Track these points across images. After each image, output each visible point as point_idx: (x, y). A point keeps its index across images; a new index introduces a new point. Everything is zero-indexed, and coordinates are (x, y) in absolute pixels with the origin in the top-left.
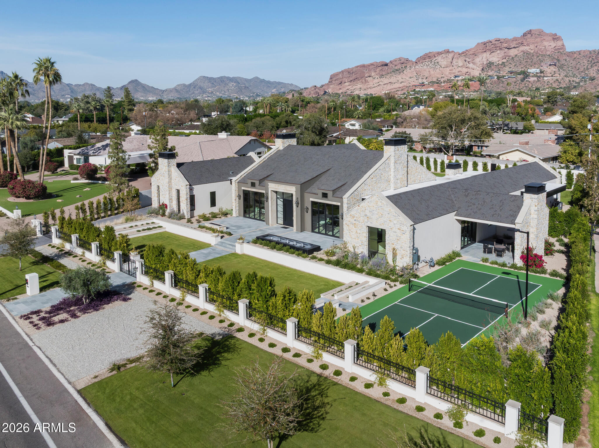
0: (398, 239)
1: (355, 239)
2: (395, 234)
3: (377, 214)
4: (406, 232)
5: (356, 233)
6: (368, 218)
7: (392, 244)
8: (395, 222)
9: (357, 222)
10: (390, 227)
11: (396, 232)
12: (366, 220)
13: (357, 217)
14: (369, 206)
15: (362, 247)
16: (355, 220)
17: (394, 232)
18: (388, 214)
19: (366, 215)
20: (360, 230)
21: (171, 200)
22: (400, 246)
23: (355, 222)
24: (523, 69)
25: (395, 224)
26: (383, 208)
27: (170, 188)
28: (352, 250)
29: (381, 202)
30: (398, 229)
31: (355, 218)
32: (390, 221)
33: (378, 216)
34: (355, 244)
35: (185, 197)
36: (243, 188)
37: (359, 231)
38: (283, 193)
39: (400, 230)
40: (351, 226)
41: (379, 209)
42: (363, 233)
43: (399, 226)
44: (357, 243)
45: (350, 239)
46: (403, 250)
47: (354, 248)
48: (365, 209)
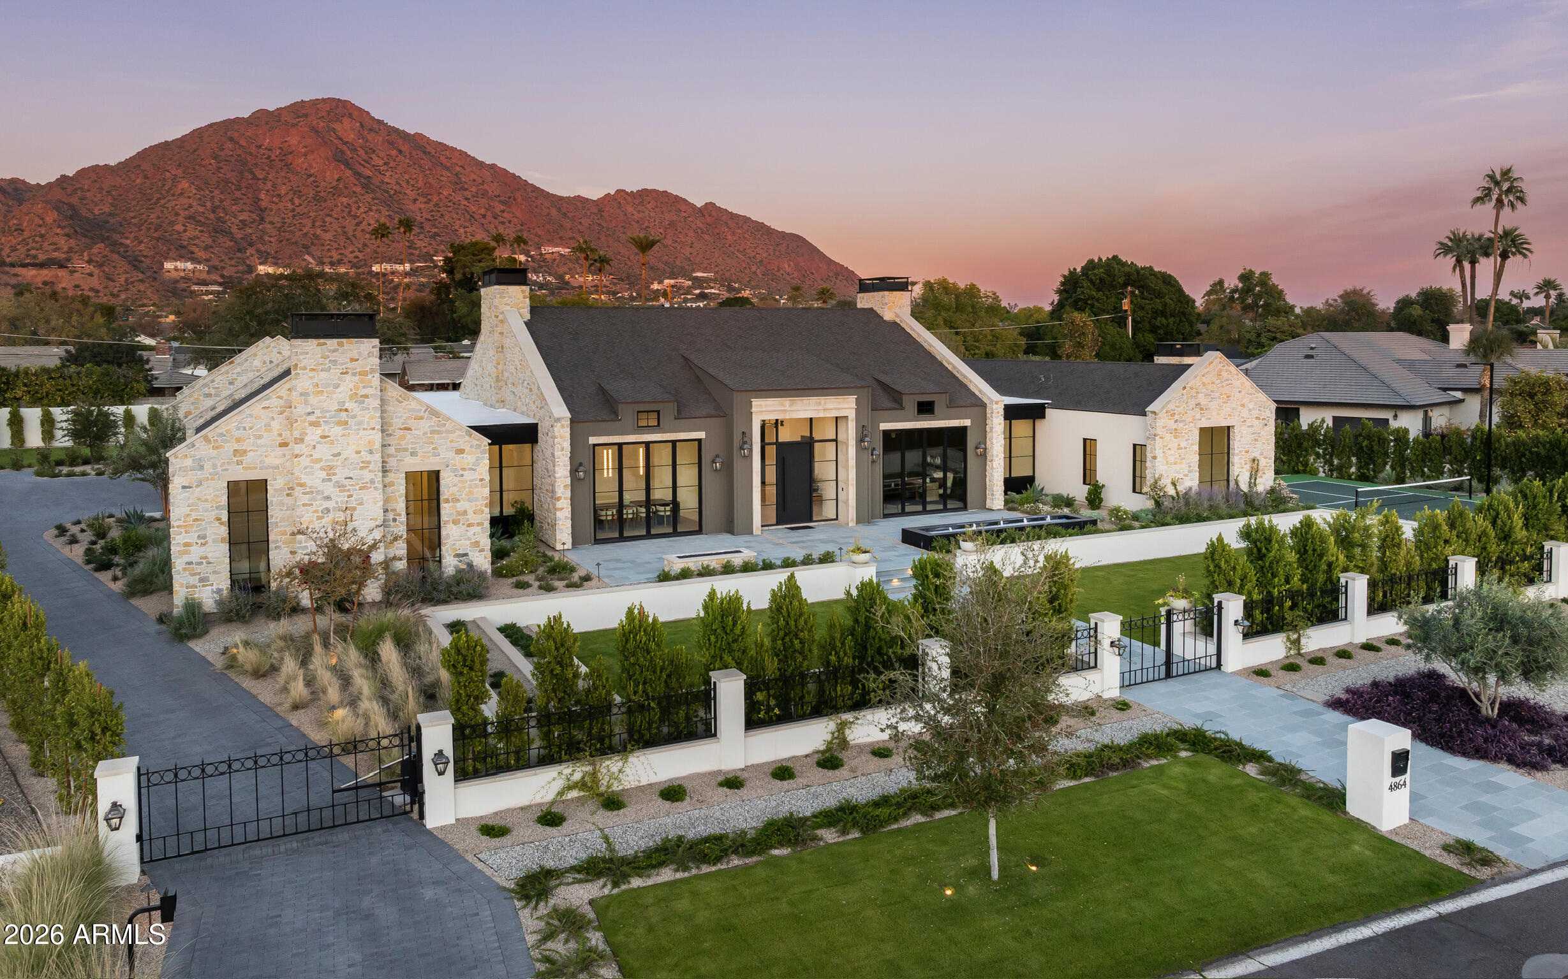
1: (1175, 464)
2: (1250, 430)
4: (1268, 421)
5: (1178, 449)
6: (1202, 409)
8: (1251, 406)
9: (1181, 425)
10: (1243, 417)
11: (1252, 426)
12: (1198, 416)
14: (1204, 384)
16: (1176, 421)
17: (1248, 426)
18: (1240, 391)
19: (1198, 404)
20: (1186, 440)
22: (1258, 453)
25: (1250, 410)
28: (1171, 491)
31: (1176, 417)
32: (1243, 405)
33: (1221, 401)
36: (594, 440)
37: (1183, 444)
40: (1169, 436)
42: (1192, 445)
43: (1257, 412)
44: (1179, 473)
45: (1165, 467)
46: (1265, 458)
47: (1174, 484)
48: (1198, 393)
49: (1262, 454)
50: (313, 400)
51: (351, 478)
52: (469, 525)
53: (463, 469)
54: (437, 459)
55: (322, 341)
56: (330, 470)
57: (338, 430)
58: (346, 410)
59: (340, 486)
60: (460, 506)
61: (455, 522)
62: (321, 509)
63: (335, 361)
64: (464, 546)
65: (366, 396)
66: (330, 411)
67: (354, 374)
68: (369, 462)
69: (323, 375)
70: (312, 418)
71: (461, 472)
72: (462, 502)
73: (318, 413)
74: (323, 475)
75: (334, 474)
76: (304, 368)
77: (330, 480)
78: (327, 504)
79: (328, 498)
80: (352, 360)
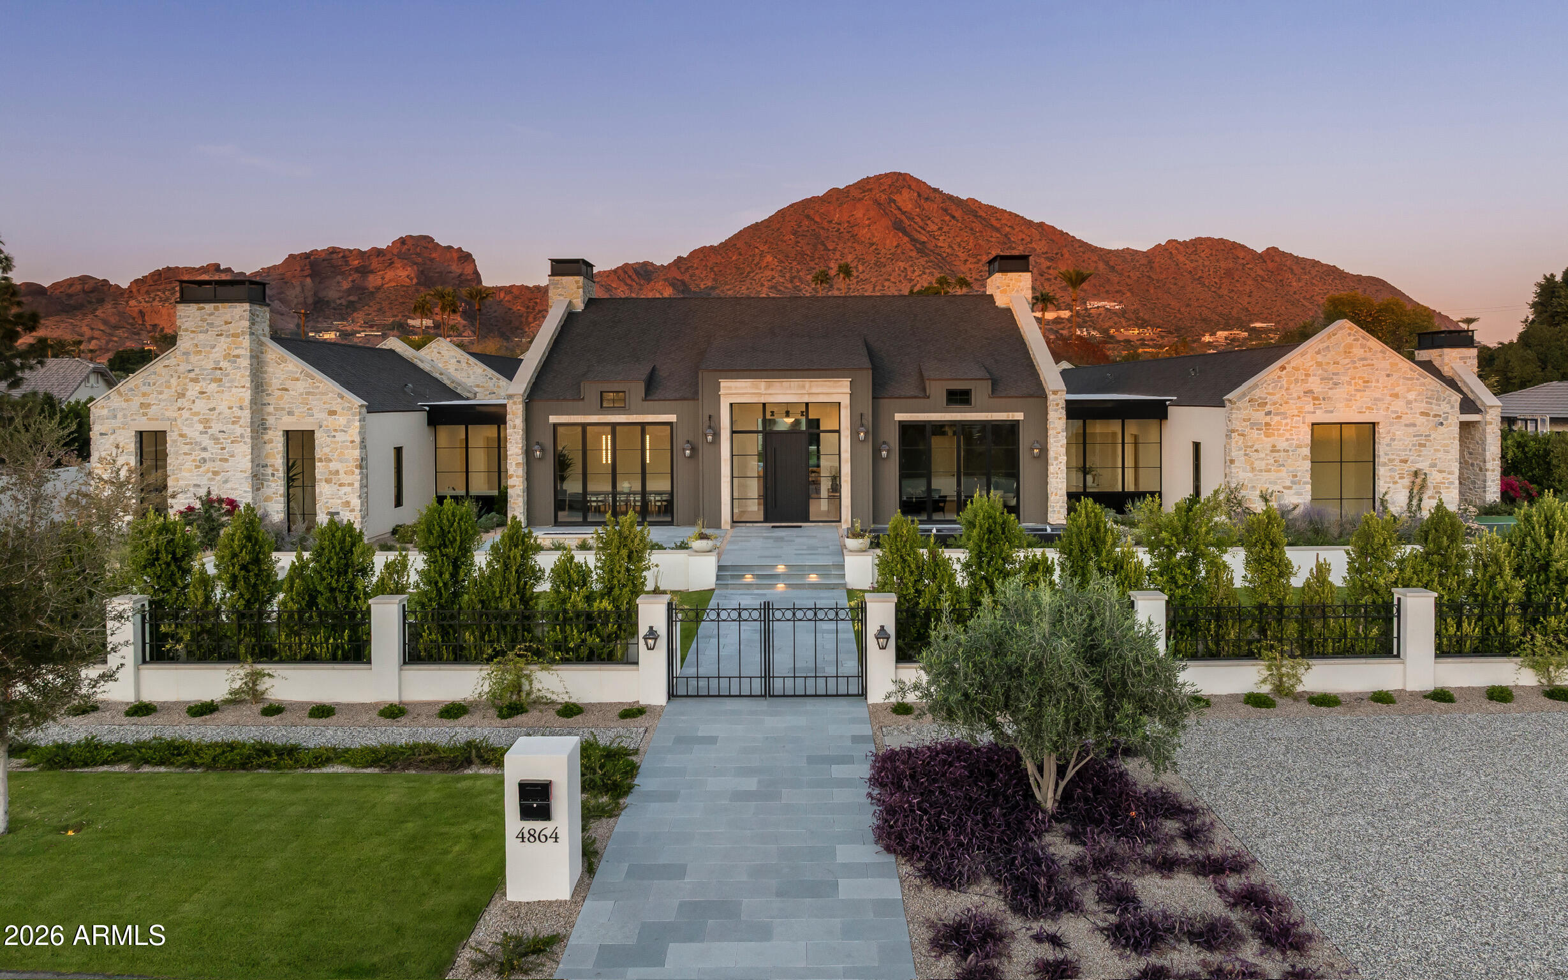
0: (1420, 445)
1: (1269, 471)
2: (1411, 430)
3: (1349, 383)
5: (1272, 451)
6: (1315, 399)
8: (1411, 396)
9: (1276, 419)
12: (1310, 408)
13: (1275, 404)
14: (1319, 365)
15: (1292, 491)
16: (1269, 413)
17: (1406, 425)
18: (1388, 376)
19: (1308, 392)
20: (1287, 440)
21: (258, 479)
22: (1427, 463)
23: (1268, 419)
25: (1409, 402)
26: (1369, 362)
30: (1422, 414)
31: (1268, 408)
34: (1267, 486)
36: (556, 419)
39: (1427, 415)
43: (1424, 405)
44: (1275, 483)
45: (1250, 475)
46: (1440, 471)
47: (1265, 498)
48: (1307, 375)
49: (1433, 465)
50: (193, 358)
51: (223, 432)
52: (341, 485)
53: (335, 430)
54: (311, 419)
55: (202, 305)
56: (206, 422)
57: (214, 386)
58: (221, 369)
59: (216, 440)
60: (333, 466)
61: (328, 481)
62: (198, 458)
63: (212, 324)
64: (335, 505)
65: (238, 356)
66: (206, 369)
67: (228, 336)
68: (239, 418)
69: (202, 336)
70: (192, 375)
71: (333, 434)
72: (334, 463)
73: (197, 371)
74: (201, 427)
75: (210, 427)
76: (186, 330)
77: (206, 433)
78: (205, 455)
79: (205, 449)
80: (227, 323)
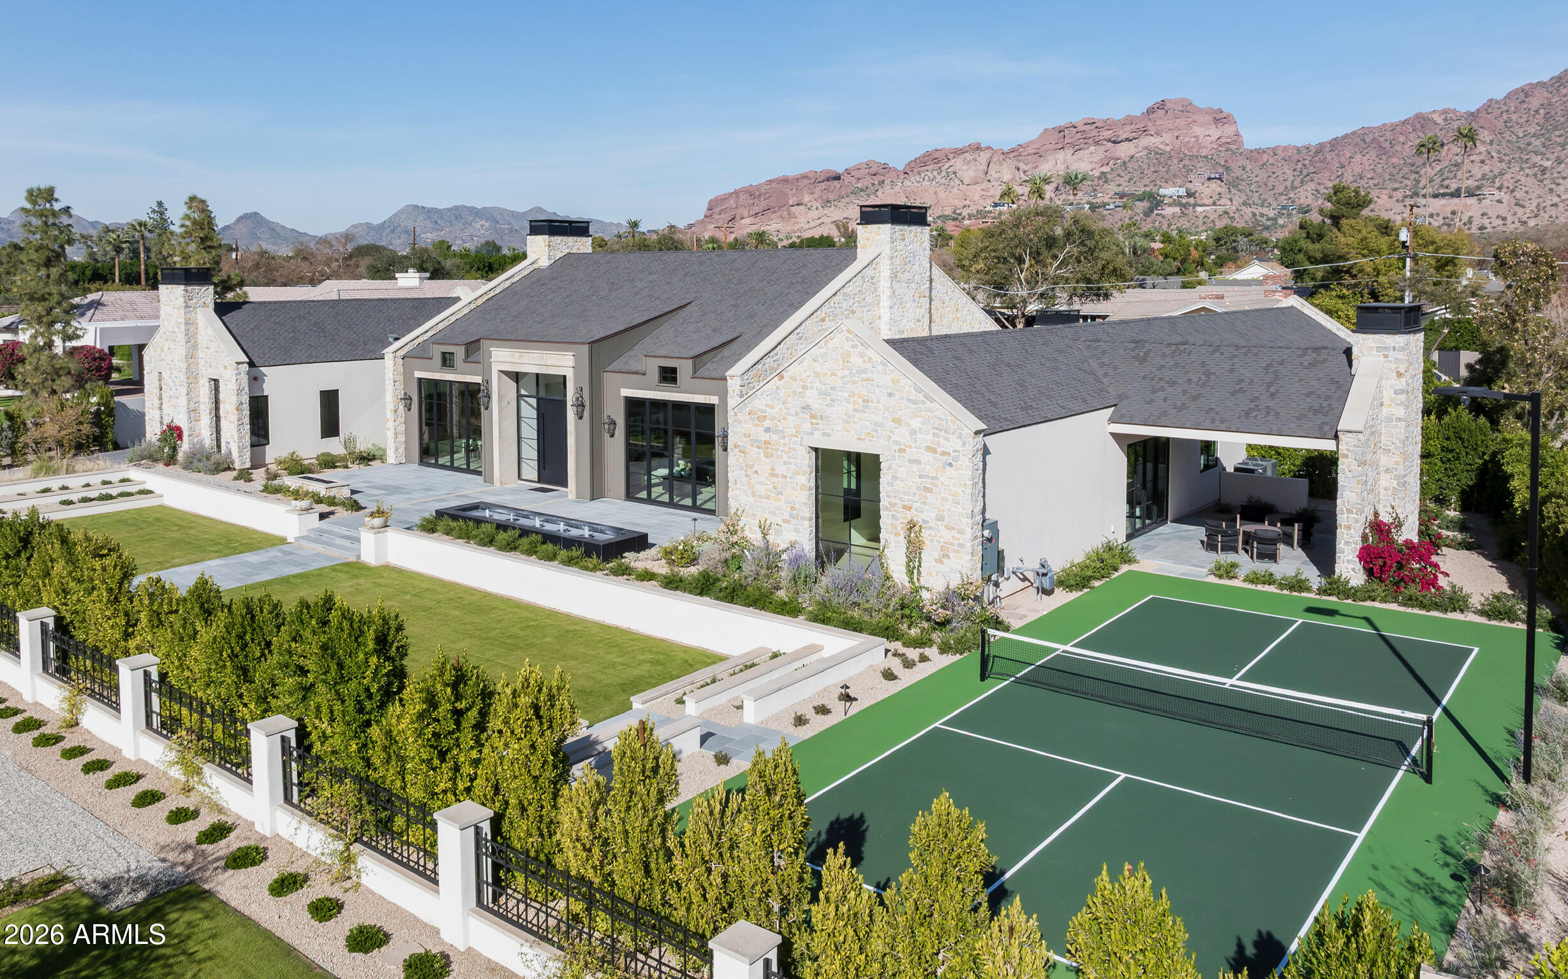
0: (926, 489)
1: (768, 498)
2: (915, 467)
3: (847, 401)
4: (956, 459)
5: (772, 475)
6: (813, 416)
7: (905, 507)
8: (916, 424)
9: (775, 437)
10: (897, 443)
11: (919, 462)
12: (807, 427)
13: (773, 419)
14: (817, 374)
15: (791, 526)
16: (767, 430)
17: (910, 461)
18: (890, 395)
19: (806, 408)
20: (785, 463)
21: (193, 412)
22: (933, 515)
23: (766, 437)
24: (1148, 189)
25: (913, 432)
26: (870, 375)
27: (192, 377)
28: (755, 537)
29: (862, 355)
30: (928, 449)
31: (767, 423)
32: (897, 421)
33: (851, 406)
34: (766, 516)
35: (234, 399)
36: (418, 374)
37: (781, 470)
38: (537, 375)
39: (934, 451)
40: (753, 452)
41: (854, 382)
42: (796, 473)
43: (930, 437)
44: (775, 514)
45: (751, 499)
47: (763, 530)
49: (939, 518)
